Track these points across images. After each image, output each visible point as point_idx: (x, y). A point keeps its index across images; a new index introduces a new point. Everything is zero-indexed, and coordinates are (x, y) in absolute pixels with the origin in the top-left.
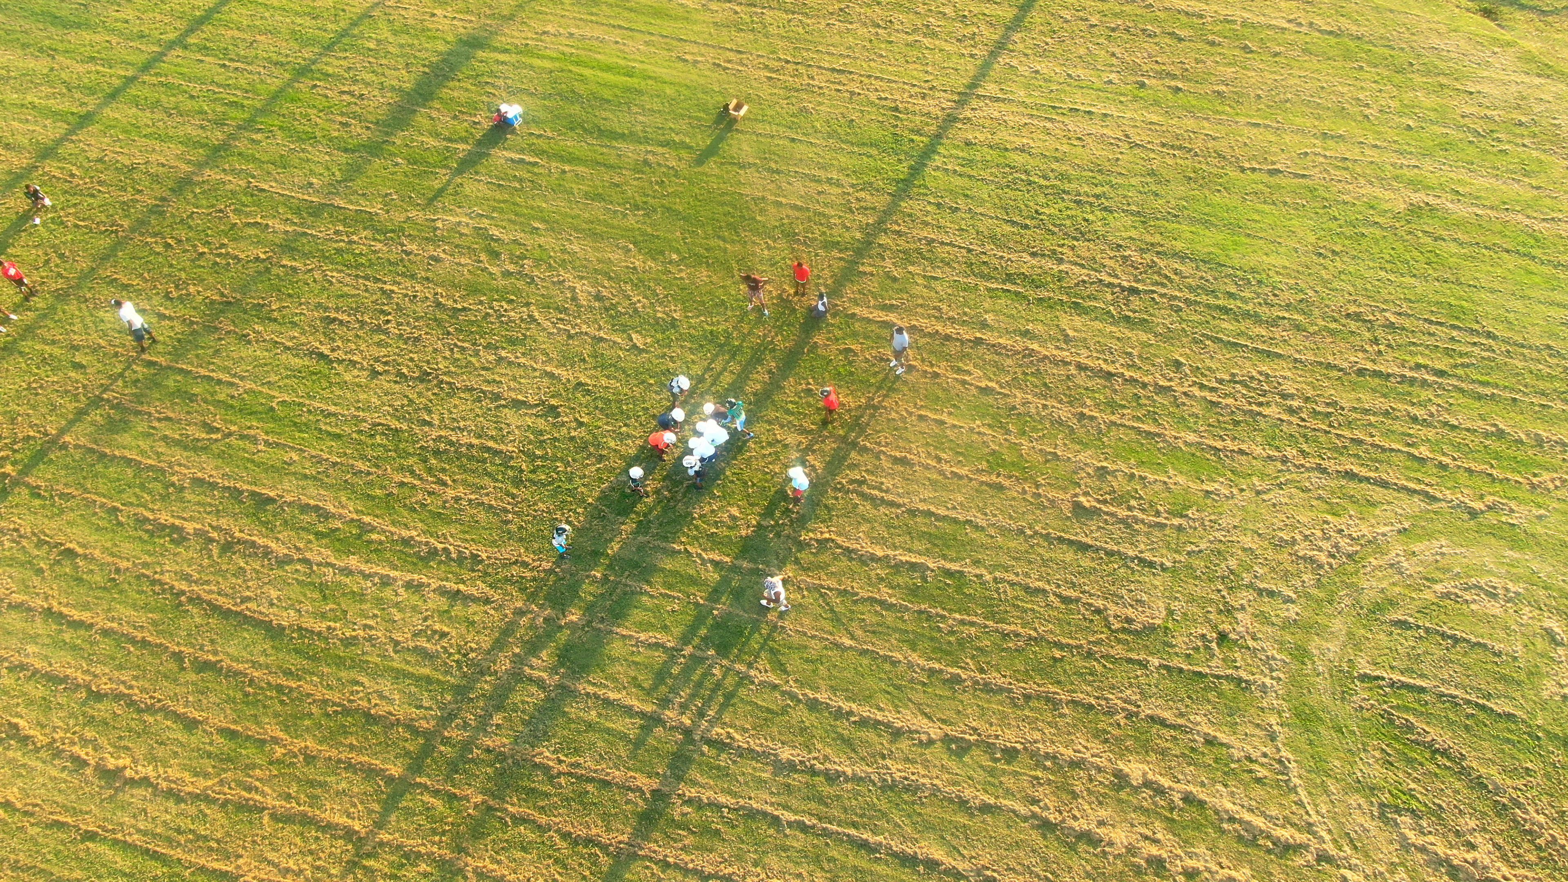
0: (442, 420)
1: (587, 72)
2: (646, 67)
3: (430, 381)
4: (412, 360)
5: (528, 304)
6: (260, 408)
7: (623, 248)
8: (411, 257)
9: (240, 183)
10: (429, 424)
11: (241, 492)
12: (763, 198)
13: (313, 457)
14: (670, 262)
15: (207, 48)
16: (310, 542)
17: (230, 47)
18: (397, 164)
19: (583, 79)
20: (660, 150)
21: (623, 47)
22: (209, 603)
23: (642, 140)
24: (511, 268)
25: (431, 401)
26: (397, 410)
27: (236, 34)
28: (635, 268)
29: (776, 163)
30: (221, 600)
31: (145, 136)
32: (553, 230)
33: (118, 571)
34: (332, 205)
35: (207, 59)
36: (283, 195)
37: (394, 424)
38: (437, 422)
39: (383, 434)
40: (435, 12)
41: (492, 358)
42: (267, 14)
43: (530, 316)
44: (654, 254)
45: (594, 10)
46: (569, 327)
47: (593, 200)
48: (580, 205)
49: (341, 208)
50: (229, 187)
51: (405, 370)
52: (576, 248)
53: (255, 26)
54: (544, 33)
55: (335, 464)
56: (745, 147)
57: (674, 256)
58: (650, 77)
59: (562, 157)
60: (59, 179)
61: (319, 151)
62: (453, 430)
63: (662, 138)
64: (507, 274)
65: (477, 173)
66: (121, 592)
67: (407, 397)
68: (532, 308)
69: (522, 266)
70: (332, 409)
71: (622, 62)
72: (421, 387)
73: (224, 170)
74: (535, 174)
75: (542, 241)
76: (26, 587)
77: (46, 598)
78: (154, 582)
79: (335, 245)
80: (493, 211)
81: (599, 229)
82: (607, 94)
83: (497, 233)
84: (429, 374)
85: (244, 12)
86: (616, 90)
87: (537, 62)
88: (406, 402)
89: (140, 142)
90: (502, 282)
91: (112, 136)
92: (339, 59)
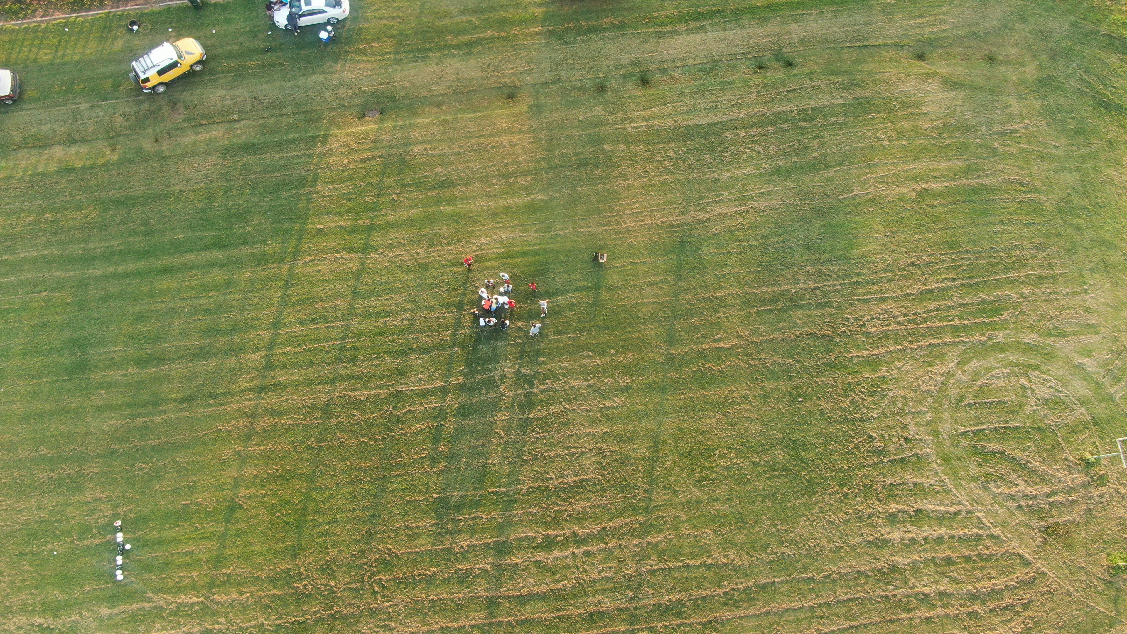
0: (556, 475)
3: (539, 458)
4: (525, 451)
5: (560, 403)
6: (472, 502)
7: (587, 356)
8: (493, 399)
9: (385, 391)
10: (551, 479)
11: (490, 544)
12: (637, 303)
13: (509, 515)
14: (612, 355)
15: (313, 319)
16: (532, 553)
17: (326, 314)
18: (455, 352)
19: (516, 266)
20: (576, 294)
21: (525, 238)
22: (507, 596)
23: (565, 292)
24: (542, 387)
25: (545, 468)
26: (533, 478)
27: (324, 304)
28: (598, 365)
30: (512, 593)
31: (319, 384)
32: (550, 359)
33: (459, 599)
34: (438, 386)
35: (318, 326)
36: (411, 390)
37: (536, 485)
38: (554, 477)
39: (534, 492)
40: (418, 251)
41: (559, 436)
42: (331, 286)
43: (565, 408)
44: (603, 353)
45: (498, 220)
46: (585, 407)
47: (559, 335)
48: (555, 340)
49: (443, 386)
50: (382, 396)
51: (525, 458)
52: (565, 364)
53: (330, 296)
54: (482, 244)
55: (522, 514)
56: (615, 277)
57: (612, 351)
59: (532, 316)
60: (293, 425)
61: (413, 359)
62: (563, 477)
63: (573, 287)
64: (543, 391)
66: (467, 607)
67: (534, 470)
68: (564, 403)
69: (547, 384)
70: (504, 489)
72: (537, 463)
73: (373, 388)
75: (548, 366)
76: (425, 624)
77: (437, 623)
78: (478, 597)
79: (454, 408)
80: (517, 359)
81: (571, 349)
82: (533, 270)
83: (525, 371)
84: (537, 455)
85: (318, 289)
86: (536, 266)
87: (488, 264)
88: (534, 473)
89: (320, 388)
90: (543, 396)
91: (302, 391)
92: (387, 300)
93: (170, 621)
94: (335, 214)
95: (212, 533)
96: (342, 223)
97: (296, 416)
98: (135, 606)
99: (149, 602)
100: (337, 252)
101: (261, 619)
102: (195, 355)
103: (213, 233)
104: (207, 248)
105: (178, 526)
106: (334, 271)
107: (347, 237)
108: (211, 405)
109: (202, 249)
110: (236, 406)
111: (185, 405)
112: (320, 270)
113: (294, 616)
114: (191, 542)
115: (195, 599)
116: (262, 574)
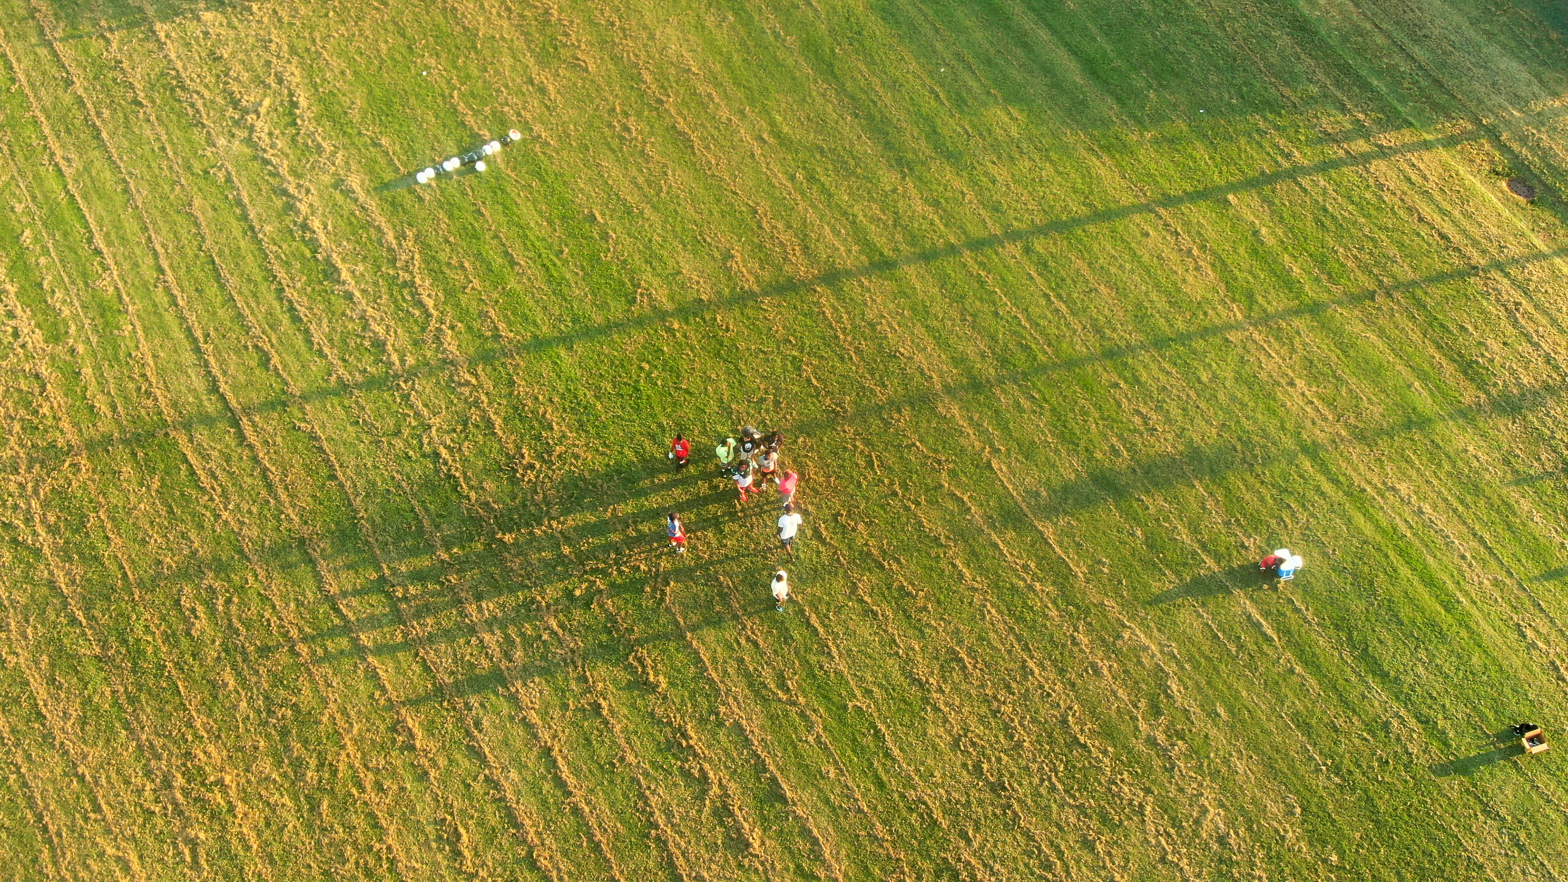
0: (982, 847)
1: (1404, 571)
2: (1474, 611)
3: (999, 796)
4: (999, 760)
5: (1148, 791)
6: (836, 699)
7: (1288, 805)
8: (1075, 649)
9: (977, 443)
10: (969, 841)
11: (765, 770)
12: (1481, 867)
13: (846, 786)
14: (1325, 861)
15: (1045, 265)
16: (787, 869)
17: (1069, 281)
18: (1133, 535)
19: (1393, 576)
20: (1413, 723)
21: (1465, 567)
22: (670, 855)
23: (1402, 697)
24: (1161, 738)
25: (986, 818)
26: (950, 801)
27: (1085, 270)
28: (1283, 838)
29: (1529, 836)
30: (680, 862)
31: (927, 327)
32: (1233, 728)
33: (622, 759)
34: (1041, 533)
35: (1039, 280)
36: (1005, 488)
37: (937, 814)
38: (976, 845)
39: (921, 815)
40: (1297, 381)
41: (1072, 820)
42: (1128, 266)
43: (1141, 806)
44: (1316, 839)
45: (1469, 499)
46: (1169, 849)
47: (1298, 726)
48: (1280, 722)
49: (1048, 543)
50: (963, 441)
51: (985, 766)
52: (1240, 767)
53: (1108, 273)
54: (1393, 489)
55: (860, 810)
56: (1508, 791)
57: (1334, 858)
58: (1467, 627)
59: (1303, 651)
60: (826, 318)
61: (1071, 465)
62: (985, 865)
63: (1425, 710)
64: (1151, 742)
65: (1203, 605)
66: (611, 782)
67: (968, 796)
68: (1150, 799)
69: (1173, 745)
70: (896, 752)
71: (1450, 585)
72: (987, 796)
73: (971, 419)
74: (1261, 651)
75: (1213, 732)
76: (544, 714)
77: (554, 737)
78: (642, 796)
79: (1015, 581)
80: (1189, 660)
81: (1281, 765)
82: (1405, 612)
83: (1174, 687)
84: (1004, 789)
85: (1109, 247)
86: (1418, 615)
87: (1359, 519)
88: (963, 800)
89: (919, 330)
90: (1140, 746)
91: (898, 306)
92: (1162, 370)
93: (376, 284)
94: (1273, 212)
95: (563, 278)
96: (1264, 231)
97: (845, 316)
98: (381, 221)
99: (396, 238)
100: (1203, 248)
101: (436, 421)
102: (870, 117)
103: (1108, 48)
104: (1074, 52)
105: (550, 222)
106: (1159, 257)
107: (1242, 250)
108: (792, 178)
109: (1067, 45)
110: (812, 216)
111: (771, 140)
112: (1147, 235)
113: (465, 474)
114: (532, 254)
115: (430, 303)
116: (522, 388)
